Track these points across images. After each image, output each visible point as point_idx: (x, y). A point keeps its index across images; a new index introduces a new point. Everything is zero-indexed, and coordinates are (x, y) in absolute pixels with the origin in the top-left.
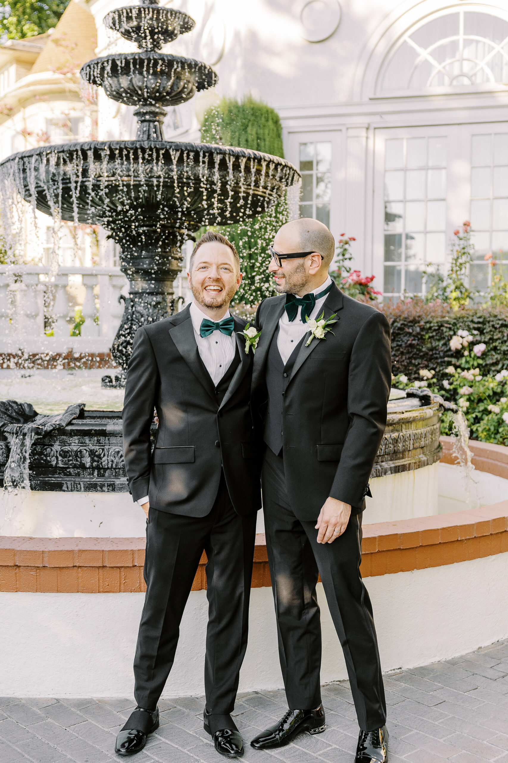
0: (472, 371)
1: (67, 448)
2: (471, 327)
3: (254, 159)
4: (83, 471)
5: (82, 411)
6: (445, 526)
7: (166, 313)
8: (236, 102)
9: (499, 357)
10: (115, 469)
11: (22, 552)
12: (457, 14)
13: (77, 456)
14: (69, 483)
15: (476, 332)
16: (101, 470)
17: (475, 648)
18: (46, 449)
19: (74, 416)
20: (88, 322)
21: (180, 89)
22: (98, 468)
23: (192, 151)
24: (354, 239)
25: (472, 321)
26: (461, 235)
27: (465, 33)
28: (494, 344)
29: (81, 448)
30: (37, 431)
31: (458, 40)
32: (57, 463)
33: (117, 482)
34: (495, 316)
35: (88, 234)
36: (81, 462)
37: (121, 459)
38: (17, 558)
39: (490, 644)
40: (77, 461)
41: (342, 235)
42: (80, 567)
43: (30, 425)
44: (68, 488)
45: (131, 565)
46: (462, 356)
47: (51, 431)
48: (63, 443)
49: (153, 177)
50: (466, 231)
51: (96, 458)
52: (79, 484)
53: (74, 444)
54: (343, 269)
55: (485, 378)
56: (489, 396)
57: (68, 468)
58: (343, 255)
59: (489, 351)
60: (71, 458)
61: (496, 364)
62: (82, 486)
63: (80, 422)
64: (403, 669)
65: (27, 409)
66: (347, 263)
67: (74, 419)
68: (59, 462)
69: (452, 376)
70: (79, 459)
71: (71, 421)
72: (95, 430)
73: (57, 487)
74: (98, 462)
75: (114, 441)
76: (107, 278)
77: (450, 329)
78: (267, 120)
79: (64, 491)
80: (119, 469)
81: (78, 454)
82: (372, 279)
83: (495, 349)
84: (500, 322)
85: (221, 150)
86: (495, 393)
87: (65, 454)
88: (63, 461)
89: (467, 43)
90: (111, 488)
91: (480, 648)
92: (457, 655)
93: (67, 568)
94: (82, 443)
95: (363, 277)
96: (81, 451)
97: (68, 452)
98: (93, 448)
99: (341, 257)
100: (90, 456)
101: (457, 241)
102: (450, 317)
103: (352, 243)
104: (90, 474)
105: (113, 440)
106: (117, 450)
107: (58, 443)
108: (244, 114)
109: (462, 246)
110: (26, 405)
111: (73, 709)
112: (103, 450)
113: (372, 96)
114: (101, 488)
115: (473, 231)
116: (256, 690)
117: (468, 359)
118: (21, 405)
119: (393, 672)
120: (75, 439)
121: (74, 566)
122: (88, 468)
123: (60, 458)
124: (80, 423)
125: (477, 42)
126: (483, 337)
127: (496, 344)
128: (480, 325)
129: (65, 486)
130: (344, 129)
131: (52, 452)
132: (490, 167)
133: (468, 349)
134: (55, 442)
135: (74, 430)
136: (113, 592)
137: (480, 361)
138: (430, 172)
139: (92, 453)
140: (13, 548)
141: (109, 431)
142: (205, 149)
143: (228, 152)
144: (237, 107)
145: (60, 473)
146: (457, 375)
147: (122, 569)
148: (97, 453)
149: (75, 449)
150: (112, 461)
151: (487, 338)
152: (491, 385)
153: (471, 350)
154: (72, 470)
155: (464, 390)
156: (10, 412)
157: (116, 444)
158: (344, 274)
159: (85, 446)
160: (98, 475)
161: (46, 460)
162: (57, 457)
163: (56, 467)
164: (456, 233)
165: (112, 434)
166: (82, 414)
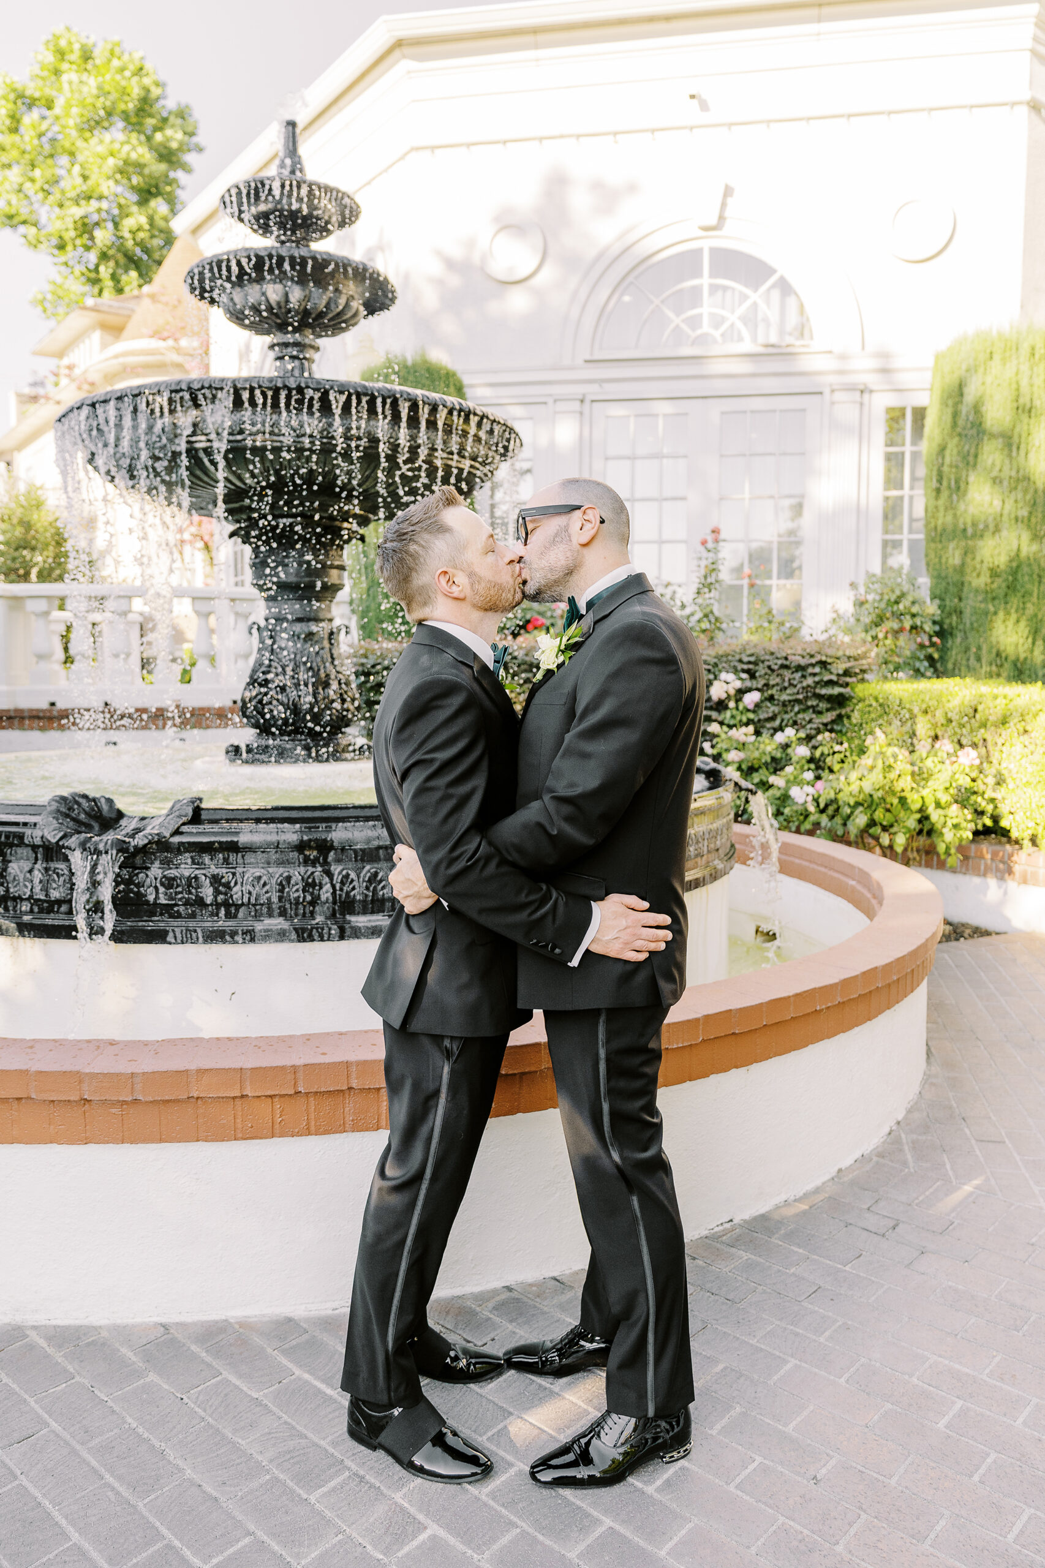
0: (744, 729)
1: (172, 873)
2: (739, 668)
3: (460, 410)
4: (201, 910)
5: (197, 811)
6: (798, 991)
8: (405, 361)
9: (776, 709)
10: (254, 905)
11: (93, 1076)
12: (700, 251)
13: (189, 885)
14: (178, 931)
15: (744, 676)
16: (231, 908)
17: (833, 1171)
18: (137, 875)
19: (184, 819)
20: (202, 664)
21: (341, 308)
22: (226, 904)
25: (740, 661)
26: (710, 545)
27: (711, 276)
28: (770, 692)
29: (197, 872)
30: (121, 847)
31: (702, 285)
32: (157, 897)
33: (259, 927)
34: (772, 654)
35: (199, 550)
36: (197, 896)
37: (265, 889)
38: (85, 1087)
39: (852, 1162)
40: (190, 893)
42: (199, 1098)
43: (110, 836)
44: (175, 938)
45: (292, 1092)
46: (726, 708)
47: (146, 845)
48: (167, 864)
49: (304, 435)
50: (717, 541)
51: (221, 889)
52: (195, 931)
53: (185, 868)
55: (759, 738)
56: (766, 764)
57: (176, 905)
59: (762, 701)
60: (180, 889)
61: (773, 718)
62: (200, 935)
63: (193, 829)
64: (736, 1221)
65: (105, 807)
67: (184, 824)
68: (161, 896)
69: (715, 736)
70: (193, 891)
71: (178, 828)
72: (220, 843)
73: (158, 937)
74: (226, 894)
75: (252, 860)
76: (227, 603)
77: (709, 671)
79: (170, 943)
80: (262, 905)
81: (192, 882)
83: (771, 698)
84: (780, 662)
86: (773, 759)
87: (169, 883)
88: (166, 894)
89: (714, 289)
90: (248, 938)
91: (840, 1170)
92: (810, 1187)
93: (176, 1101)
94: (198, 864)
96: (196, 878)
97: (174, 879)
98: (216, 871)
100: (212, 884)
101: (705, 554)
102: (709, 655)
104: (212, 915)
105: (250, 858)
106: (258, 874)
107: (157, 864)
108: (416, 377)
109: (711, 561)
110: (103, 801)
111: (193, 1348)
112: (234, 874)
113: (588, 357)
114: (232, 937)
115: (724, 541)
116: (508, 1284)
117: (735, 712)
118: (94, 800)
119: (721, 1228)
120: (187, 857)
121: (189, 1098)
122: (208, 905)
123: (162, 890)
124: (194, 831)
125: (725, 288)
126: (754, 682)
127: (773, 691)
128: (751, 666)
129: (171, 934)
130: (550, 401)
131: (148, 880)
132: (744, 455)
133: (733, 699)
134: (152, 863)
135: (183, 843)
136: (261, 1138)
137: (751, 716)
138: (665, 461)
139: (216, 880)
140: (76, 1068)
141: (243, 844)
144: (406, 367)
145: (161, 914)
146: (723, 736)
147: (276, 1100)
148: (223, 880)
149: (187, 873)
150: (250, 893)
151: (761, 683)
152: (769, 749)
153: (738, 701)
154: (182, 909)
155: (733, 756)
156: (76, 812)
157: (256, 865)
159: (204, 869)
160: (226, 916)
161: (138, 894)
162: (156, 888)
163: (155, 904)
164: (704, 543)
165: (250, 849)
166: (197, 816)
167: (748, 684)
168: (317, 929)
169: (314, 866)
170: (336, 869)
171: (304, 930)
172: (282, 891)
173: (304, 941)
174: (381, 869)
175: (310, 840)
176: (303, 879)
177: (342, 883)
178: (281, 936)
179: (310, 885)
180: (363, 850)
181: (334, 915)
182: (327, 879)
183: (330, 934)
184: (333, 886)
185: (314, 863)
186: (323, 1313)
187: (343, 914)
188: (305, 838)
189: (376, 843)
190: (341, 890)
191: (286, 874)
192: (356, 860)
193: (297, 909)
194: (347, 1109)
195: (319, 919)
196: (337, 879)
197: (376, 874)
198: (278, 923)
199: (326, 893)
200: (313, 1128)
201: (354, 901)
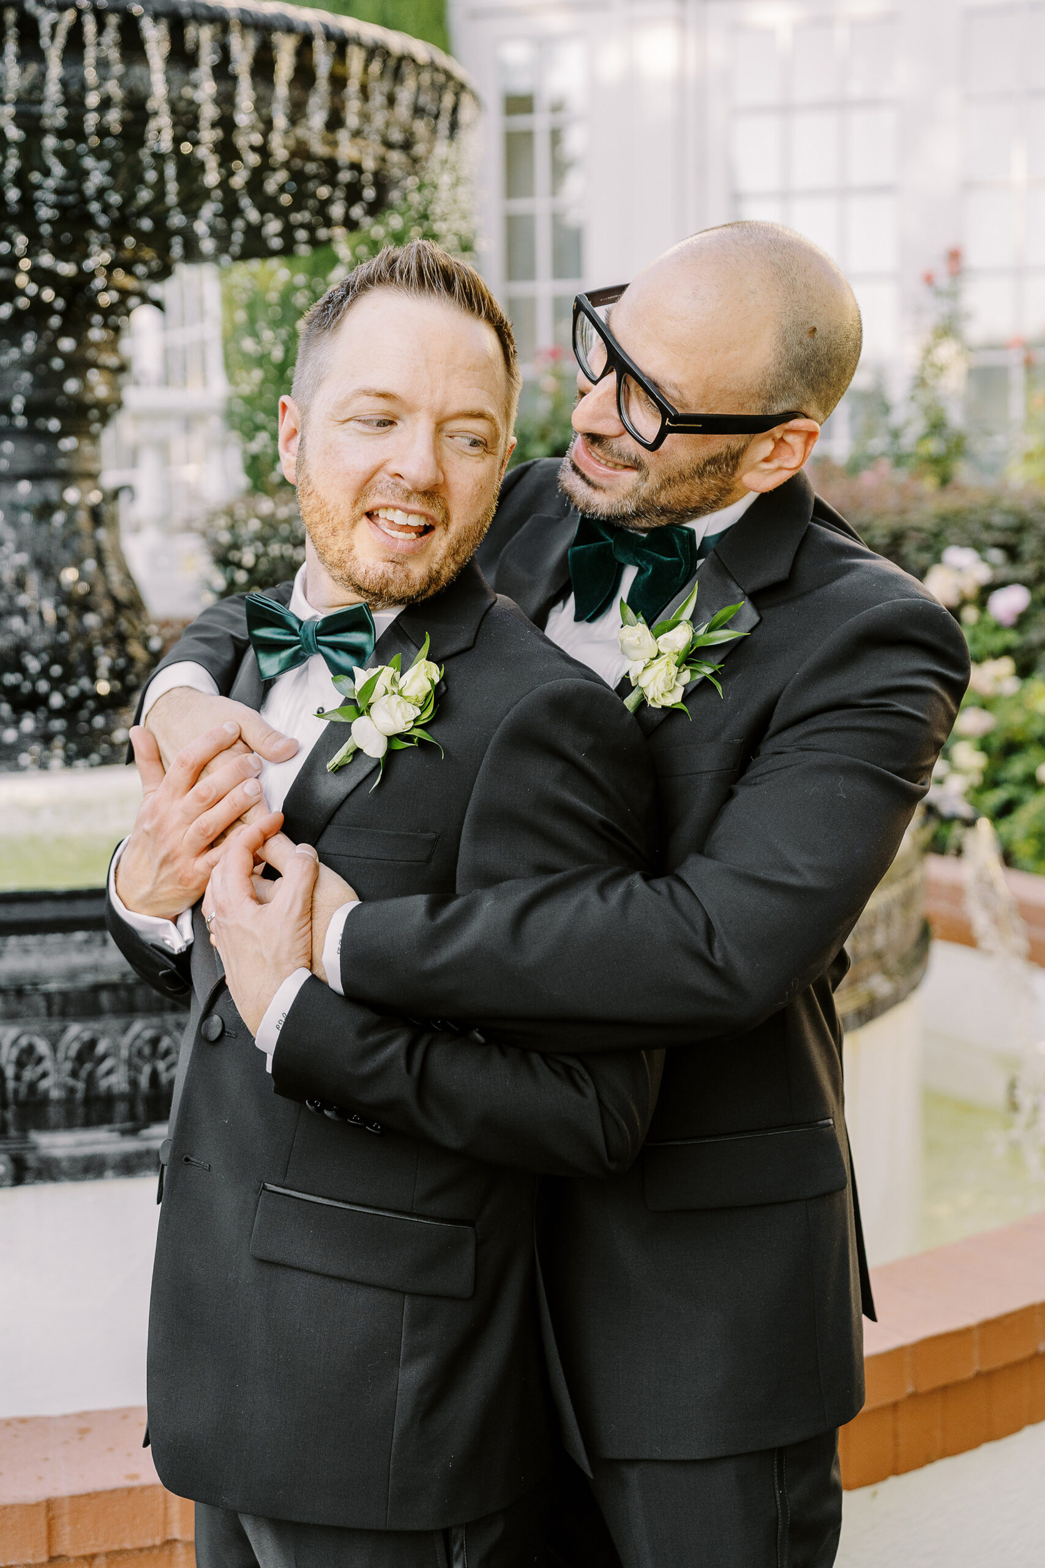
0: (992, 666)
2: (985, 539)
15: (997, 555)
26: (941, 283)
50: (953, 273)
55: (1026, 685)
59: (1037, 607)
101: (930, 300)
102: (920, 514)
115: (972, 273)
126: (1017, 567)
128: (1007, 536)
133: (974, 603)
137: (1013, 637)
138: (853, 115)
151: (1030, 568)
153: (983, 607)
164: (929, 279)
167: (1006, 572)
174: (103, 1033)
180: (64, 995)
187: (24, 1130)
189: (89, 979)
190: (18, 1078)
192: (50, 1014)
197: (92, 1044)
201: (44, 1101)
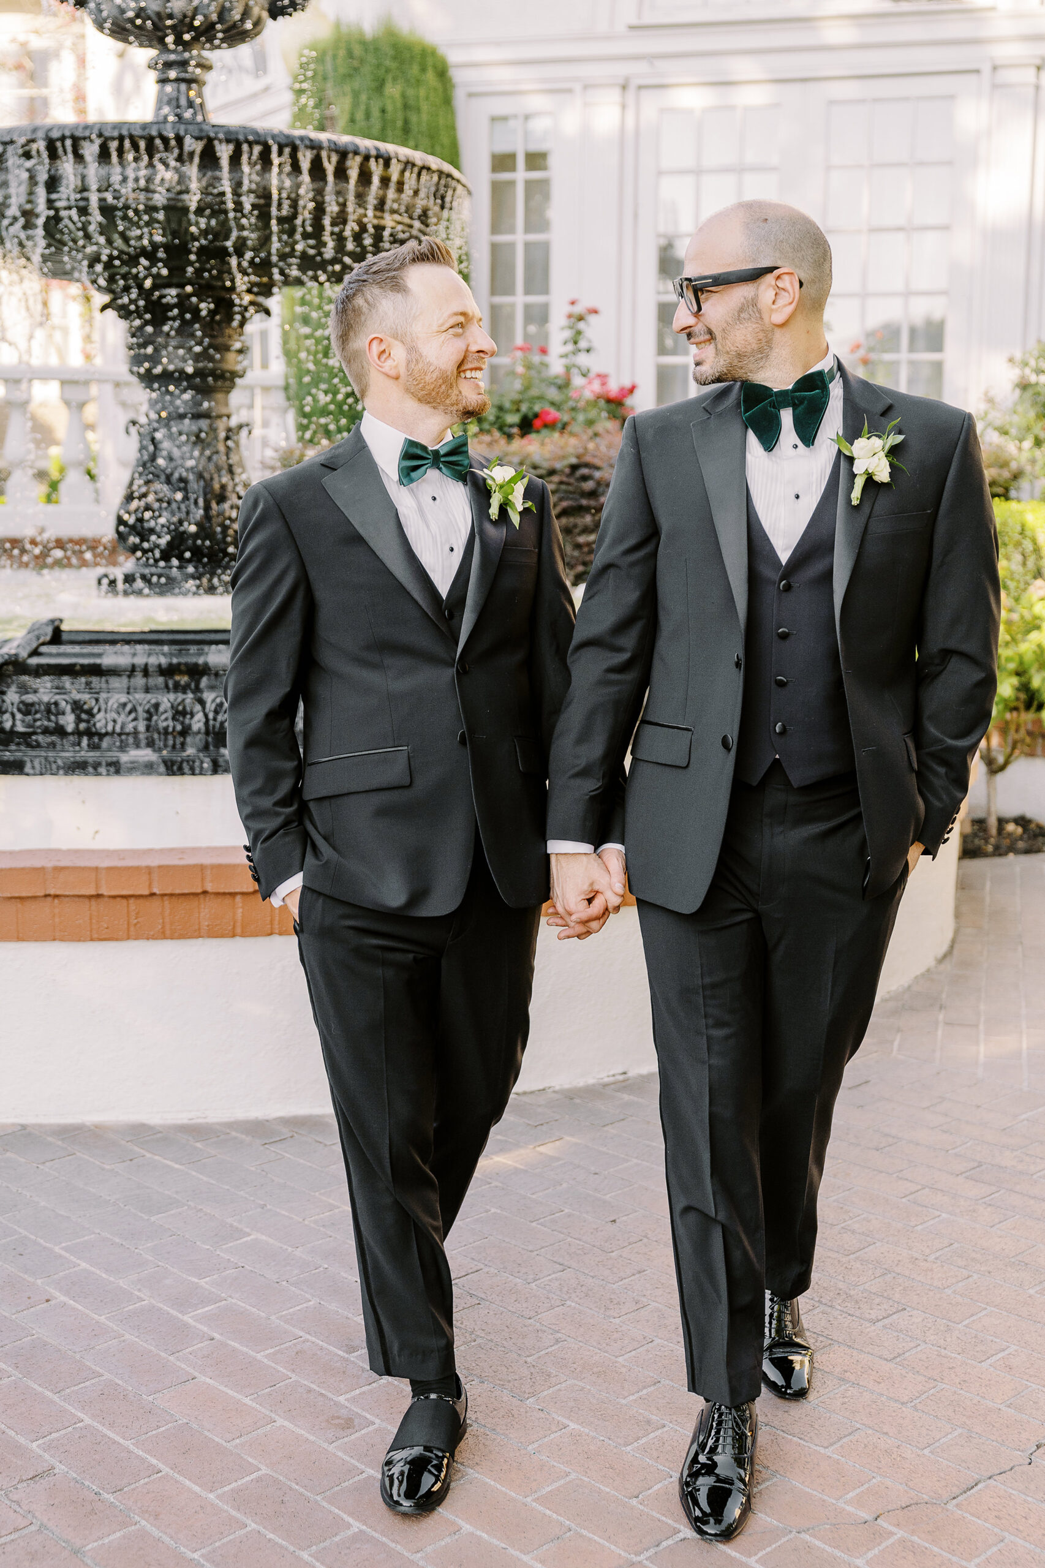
1: (30, 698)
4: (62, 739)
5: (57, 632)
7: (217, 452)
8: (361, 33)
10: (120, 735)
13: (49, 711)
19: (43, 639)
20: (74, 478)
22: (89, 733)
23: (257, 143)
24: (595, 312)
29: (57, 697)
32: (14, 725)
33: (124, 758)
35: (74, 299)
36: (57, 723)
40: (49, 720)
41: (573, 303)
42: (57, 896)
44: (33, 768)
45: (147, 892)
47: (2, 666)
48: (24, 689)
51: (84, 716)
53: (44, 690)
54: (575, 371)
58: (576, 343)
60: (38, 716)
63: (53, 649)
66: (583, 360)
67: (43, 644)
68: (18, 723)
71: (37, 648)
72: (82, 666)
74: (88, 721)
76: (108, 388)
78: (423, 70)
79: (27, 775)
80: (128, 734)
81: (51, 710)
82: (632, 390)
85: (311, 140)
87: (27, 709)
88: (23, 721)
93: (35, 898)
95: (614, 387)
96: (56, 704)
97: (32, 704)
99: (570, 347)
100: (73, 711)
103: (592, 319)
104: (73, 745)
107: (13, 688)
108: (377, 57)
111: (50, 1139)
112: (97, 700)
113: (634, 21)
114: (95, 768)
121: (46, 896)
122: (70, 734)
123: (19, 716)
130: (578, 87)
132: (862, 166)
134: (8, 687)
136: (117, 940)
138: (747, 176)
139: (77, 707)
141: (107, 666)
142: (283, 141)
143: (325, 144)
144: (363, 43)
147: (132, 901)
149: (46, 699)
150: (115, 721)
158: (578, 381)
159: (65, 693)
160: (89, 745)
162: (13, 715)
163: (12, 732)
165: (113, 672)
166: (57, 637)
168: (188, 761)
169: (184, 693)
170: (209, 697)
171: (173, 763)
172: (149, 719)
173: (174, 774)
175: (179, 664)
176: (172, 707)
177: (216, 712)
178: (149, 768)
179: (180, 713)
181: (206, 747)
182: (198, 707)
183: (202, 768)
184: (206, 716)
185: (184, 689)
186: (179, 1122)
188: (175, 661)
191: (153, 701)
193: (166, 740)
194: (202, 914)
195: (190, 751)
196: (210, 706)
198: (145, 755)
199: (197, 723)
200: (168, 932)
